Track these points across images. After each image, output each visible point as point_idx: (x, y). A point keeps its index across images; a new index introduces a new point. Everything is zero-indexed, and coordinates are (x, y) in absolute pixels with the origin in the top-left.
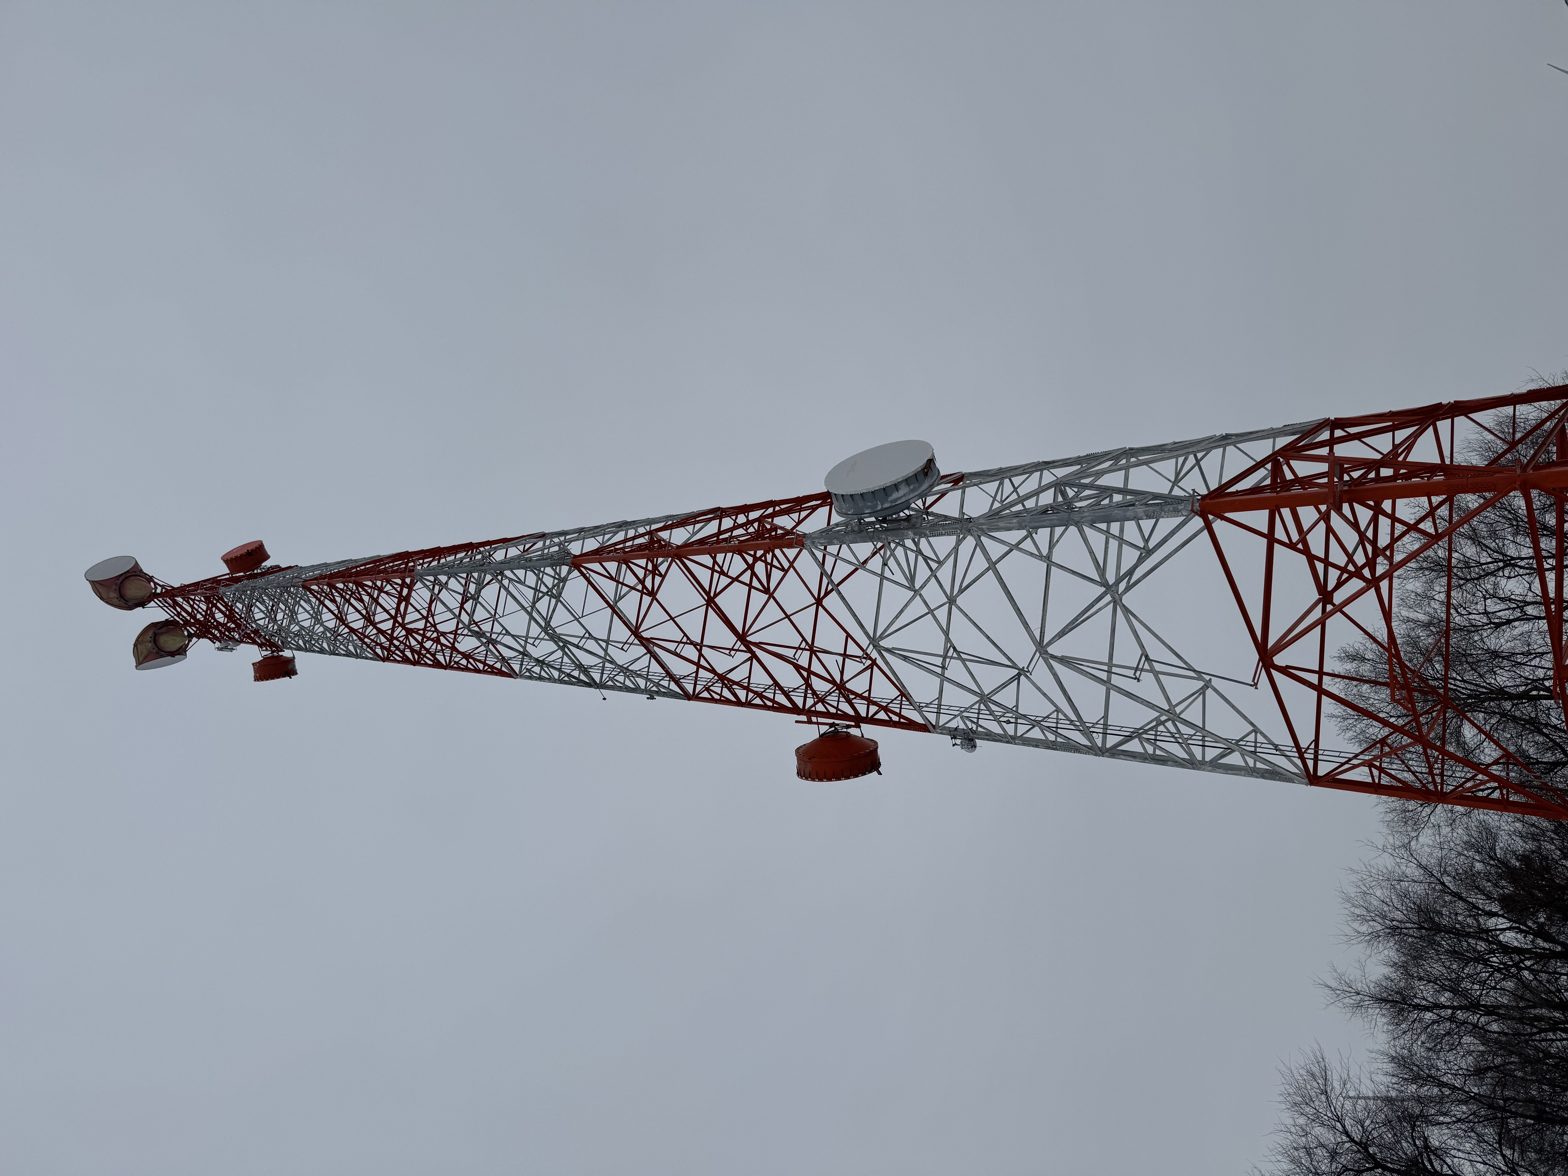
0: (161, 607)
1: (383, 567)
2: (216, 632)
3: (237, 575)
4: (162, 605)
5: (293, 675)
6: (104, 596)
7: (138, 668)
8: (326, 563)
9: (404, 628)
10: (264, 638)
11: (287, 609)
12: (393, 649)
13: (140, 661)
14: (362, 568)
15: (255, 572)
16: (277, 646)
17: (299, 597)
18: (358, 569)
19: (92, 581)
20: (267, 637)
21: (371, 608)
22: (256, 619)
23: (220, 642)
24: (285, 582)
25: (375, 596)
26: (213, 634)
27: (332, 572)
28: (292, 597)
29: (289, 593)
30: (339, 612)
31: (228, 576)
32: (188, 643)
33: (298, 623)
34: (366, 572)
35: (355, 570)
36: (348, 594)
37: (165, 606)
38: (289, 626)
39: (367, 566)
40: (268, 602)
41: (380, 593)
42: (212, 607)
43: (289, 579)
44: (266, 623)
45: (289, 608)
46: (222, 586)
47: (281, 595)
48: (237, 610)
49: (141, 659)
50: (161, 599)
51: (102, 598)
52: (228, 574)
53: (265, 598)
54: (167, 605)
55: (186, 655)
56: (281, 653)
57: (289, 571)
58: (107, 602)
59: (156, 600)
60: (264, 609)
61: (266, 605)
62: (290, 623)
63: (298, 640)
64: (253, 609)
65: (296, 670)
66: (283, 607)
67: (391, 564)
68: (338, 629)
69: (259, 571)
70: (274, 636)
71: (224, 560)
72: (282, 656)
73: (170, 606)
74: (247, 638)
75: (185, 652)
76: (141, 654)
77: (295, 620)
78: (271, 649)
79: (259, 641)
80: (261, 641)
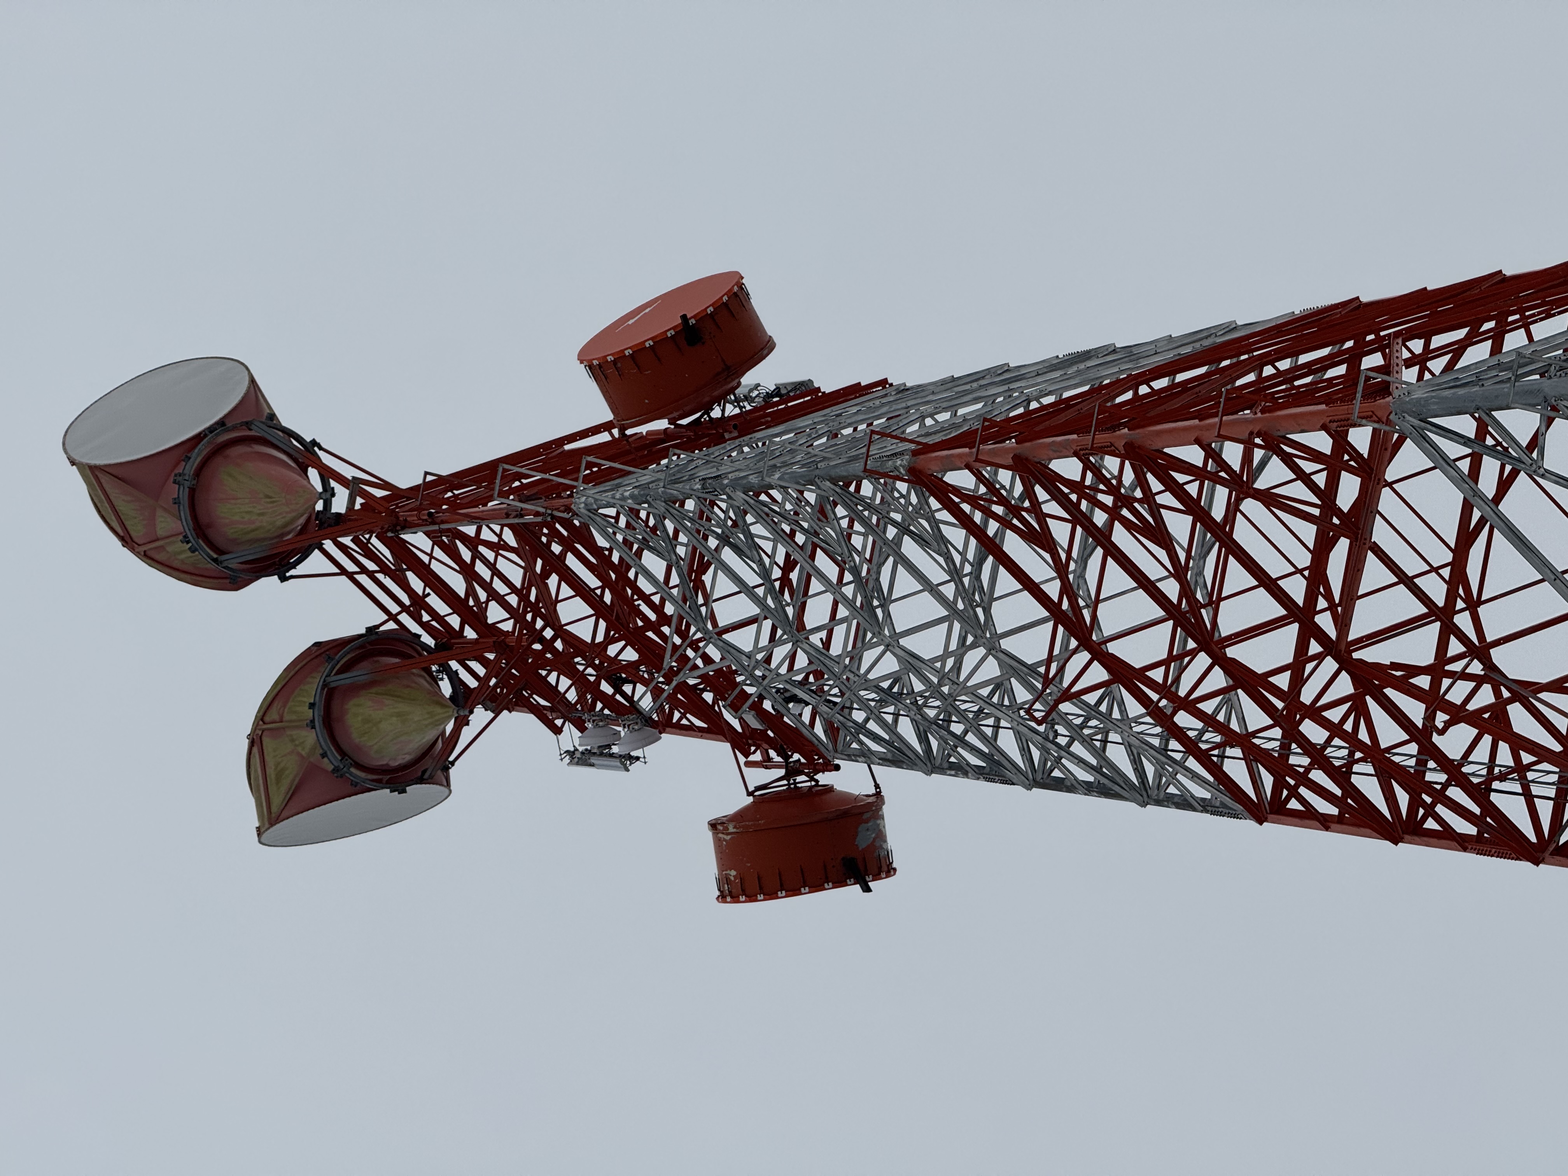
0: (351, 576)
1: (1251, 377)
2: (564, 683)
3: (643, 429)
4: (351, 567)
5: (877, 877)
6: (137, 531)
7: (264, 838)
8: (1005, 369)
9: (1347, 664)
10: (757, 707)
11: (848, 577)
12: (1298, 760)
13: (275, 809)
14: (1160, 384)
15: (716, 413)
16: (808, 747)
17: (894, 523)
18: (1143, 390)
19: (93, 469)
20: (767, 705)
21: (1200, 573)
22: (721, 624)
23: (582, 729)
24: (838, 454)
25: (1218, 513)
26: (551, 692)
27: (1034, 405)
28: (865, 522)
29: (853, 501)
30: (1067, 589)
31: (605, 437)
32: (456, 732)
33: (892, 644)
34: (1177, 404)
35: (1129, 395)
36: (1103, 507)
37: (364, 570)
38: (856, 656)
39: (1180, 377)
40: (767, 546)
41: (1239, 500)
42: (546, 575)
43: (853, 441)
44: (764, 641)
45: (855, 571)
46: (587, 480)
47: (822, 512)
48: (644, 584)
49: (277, 801)
50: (347, 541)
51: (127, 540)
52: (606, 427)
53: (758, 529)
54: (371, 566)
55: (448, 785)
56: (824, 778)
57: (851, 408)
58: (148, 558)
59: (328, 545)
60: (752, 579)
61: (761, 563)
62: (859, 645)
63: (896, 716)
64: (707, 578)
65: (888, 854)
66: (831, 570)
67: (1284, 365)
68: (1061, 670)
69: (731, 410)
70: (794, 699)
71: (591, 367)
72: (829, 789)
73: (384, 570)
74: (687, 709)
75: (446, 769)
76: (278, 779)
77: (880, 627)
78: (786, 757)
79: (736, 724)
80: (742, 721)
